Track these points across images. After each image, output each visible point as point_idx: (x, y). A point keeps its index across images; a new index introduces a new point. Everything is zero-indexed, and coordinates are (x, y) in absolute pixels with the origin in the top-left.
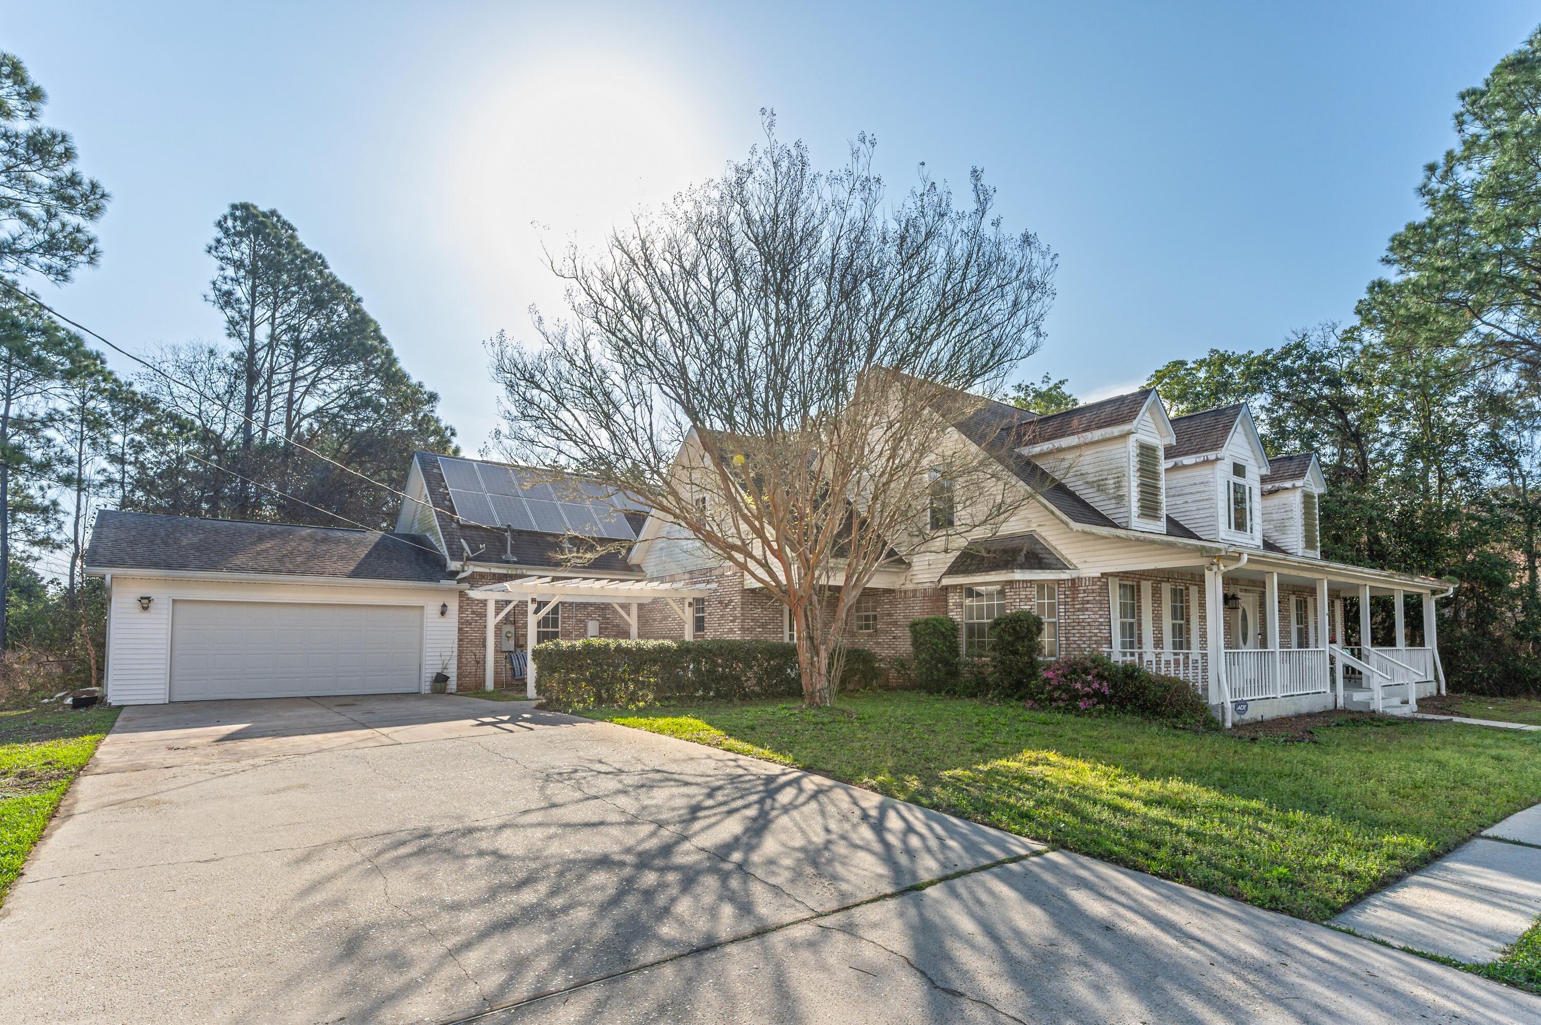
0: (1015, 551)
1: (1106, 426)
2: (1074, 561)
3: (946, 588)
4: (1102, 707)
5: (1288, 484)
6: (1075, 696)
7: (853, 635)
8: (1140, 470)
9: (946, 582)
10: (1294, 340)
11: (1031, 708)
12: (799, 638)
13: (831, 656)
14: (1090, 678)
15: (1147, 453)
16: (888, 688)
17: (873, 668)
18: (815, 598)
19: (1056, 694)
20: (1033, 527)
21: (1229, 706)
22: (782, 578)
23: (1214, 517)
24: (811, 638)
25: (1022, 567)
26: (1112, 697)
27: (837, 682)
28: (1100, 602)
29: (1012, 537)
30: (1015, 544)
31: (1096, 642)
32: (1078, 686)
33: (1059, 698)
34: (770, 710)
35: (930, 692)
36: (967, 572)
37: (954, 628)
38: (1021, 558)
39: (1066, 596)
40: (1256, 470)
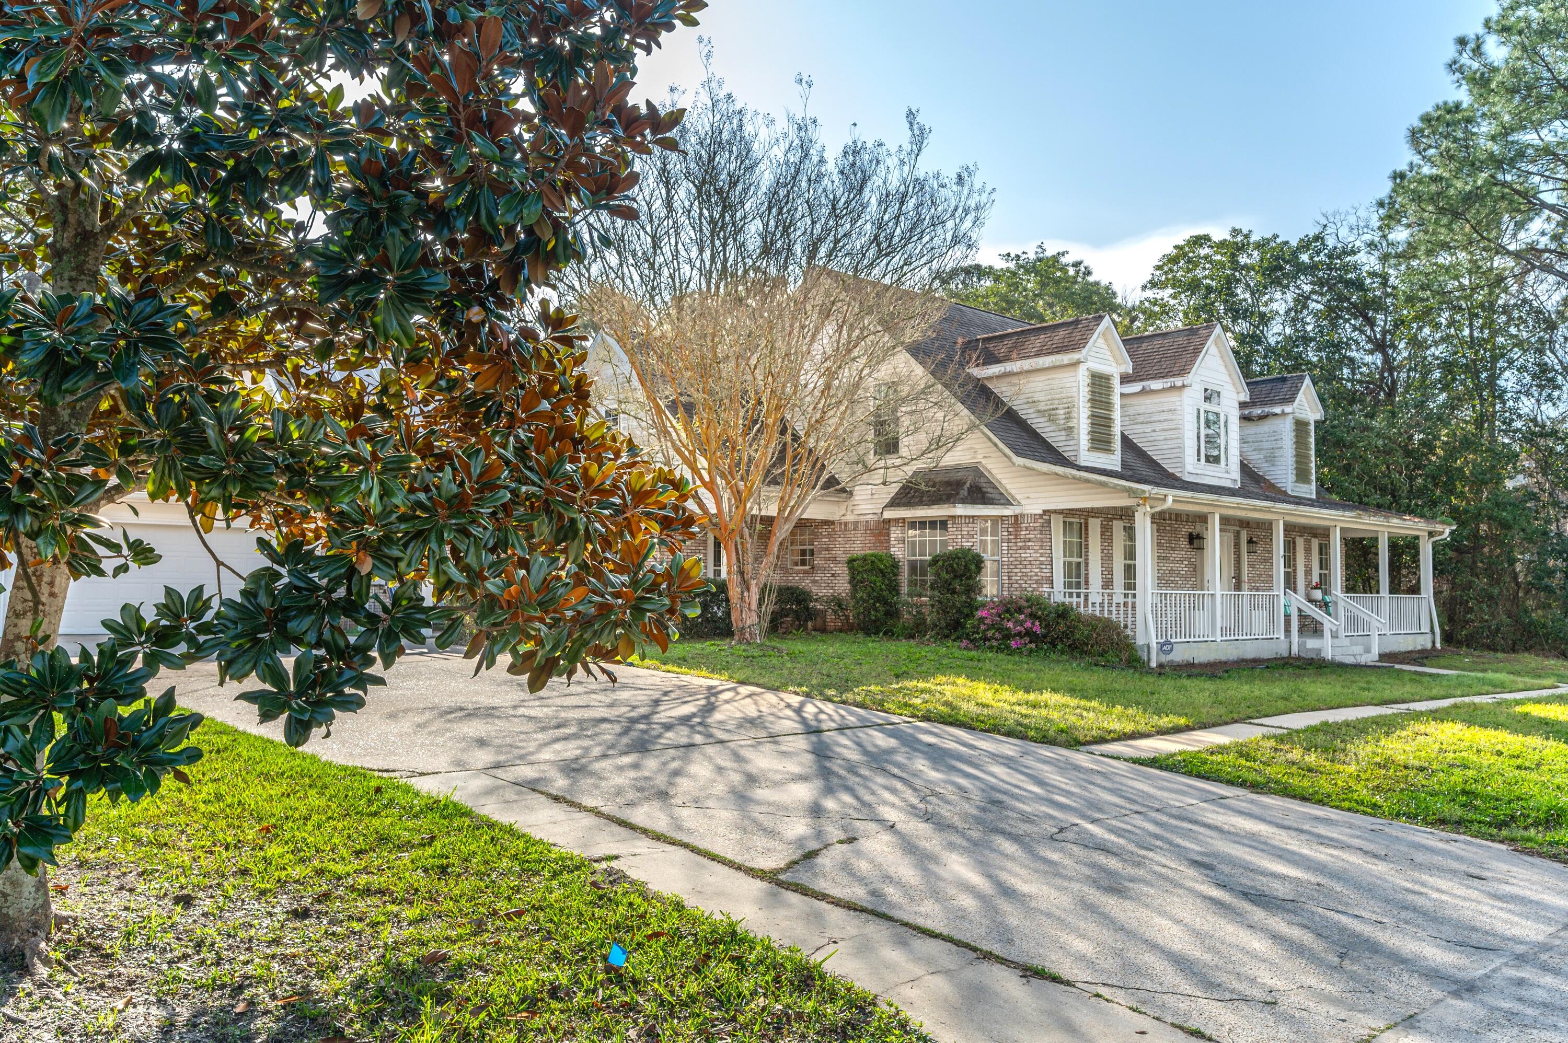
0: (959, 484)
1: (1058, 352)
2: (1018, 497)
3: (889, 521)
4: (1033, 646)
5: (1277, 410)
6: (1007, 636)
7: (785, 570)
8: (1090, 400)
9: (888, 514)
10: (1313, 231)
11: (966, 648)
12: (729, 573)
13: (762, 591)
14: (1022, 617)
15: (1099, 383)
16: (823, 630)
17: (807, 608)
18: (746, 531)
19: (990, 634)
20: (979, 458)
21: (1154, 646)
22: (713, 510)
23: (1181, 448)
24: (742, 573)
25: (964, 501)
26: (1045, 636)
27: (768, 619)
28: (1041, 540)
29: (957, 469)
30: (959, 476)
31: (1037, 582)
32: (1010, 625)
33: (993, 638)
34: (699, 646)
35: (868, 633)
36: (909, 504)
37: (895, 565)
38: (964, 492)
39: (1010, 533)
40: (1234, 396)
